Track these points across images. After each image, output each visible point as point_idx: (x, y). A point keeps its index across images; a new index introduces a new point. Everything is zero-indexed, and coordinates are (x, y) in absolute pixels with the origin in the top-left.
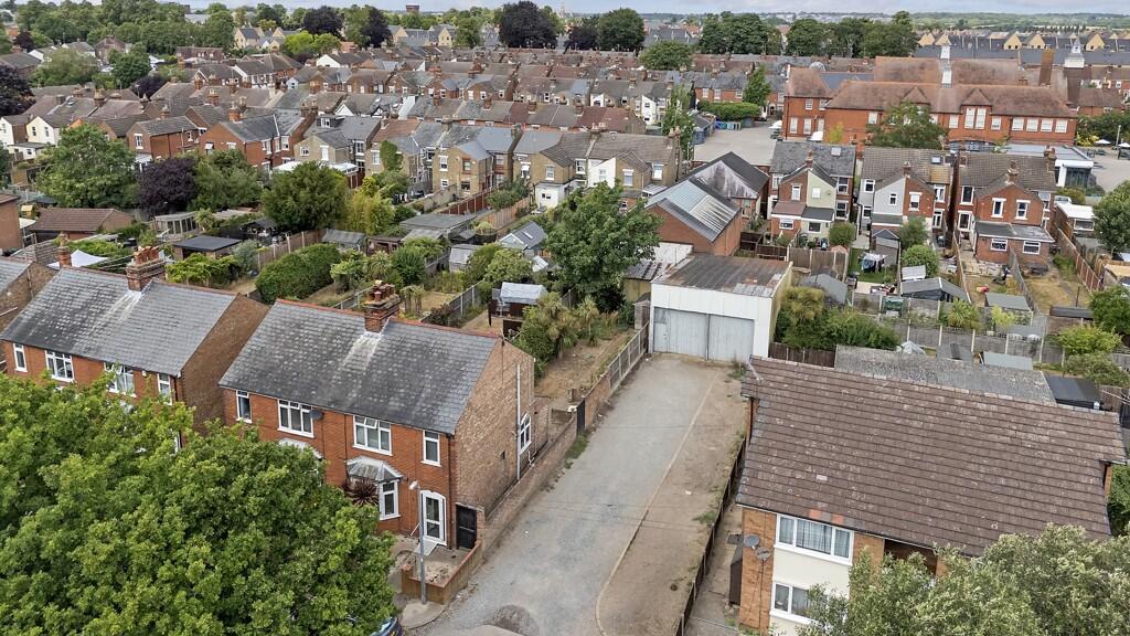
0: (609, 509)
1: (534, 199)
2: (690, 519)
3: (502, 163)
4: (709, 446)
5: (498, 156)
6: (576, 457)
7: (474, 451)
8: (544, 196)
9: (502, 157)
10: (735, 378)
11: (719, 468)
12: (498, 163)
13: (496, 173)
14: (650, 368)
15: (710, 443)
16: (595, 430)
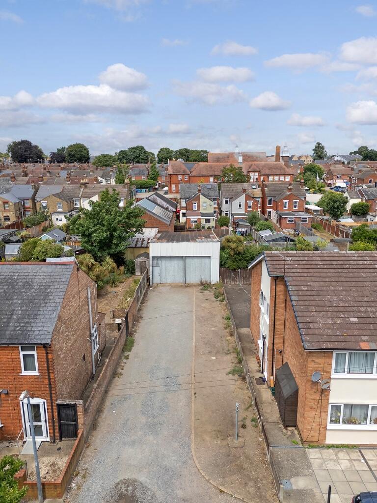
0: (168, 380)
1: (52, 222)
2: (225, 374)
3: (29, 205)
4: (211, 328)
5: (25, 201)
6: (130, 350)
7: (66, 356)
8: (57, 219)
9: (28, 201)
10: (205, 290)
11: (223, 339)
12: (26, 205)
13: (25, 211)
14: (154, 293)
15: (211, 326)
16: (136, 332)
